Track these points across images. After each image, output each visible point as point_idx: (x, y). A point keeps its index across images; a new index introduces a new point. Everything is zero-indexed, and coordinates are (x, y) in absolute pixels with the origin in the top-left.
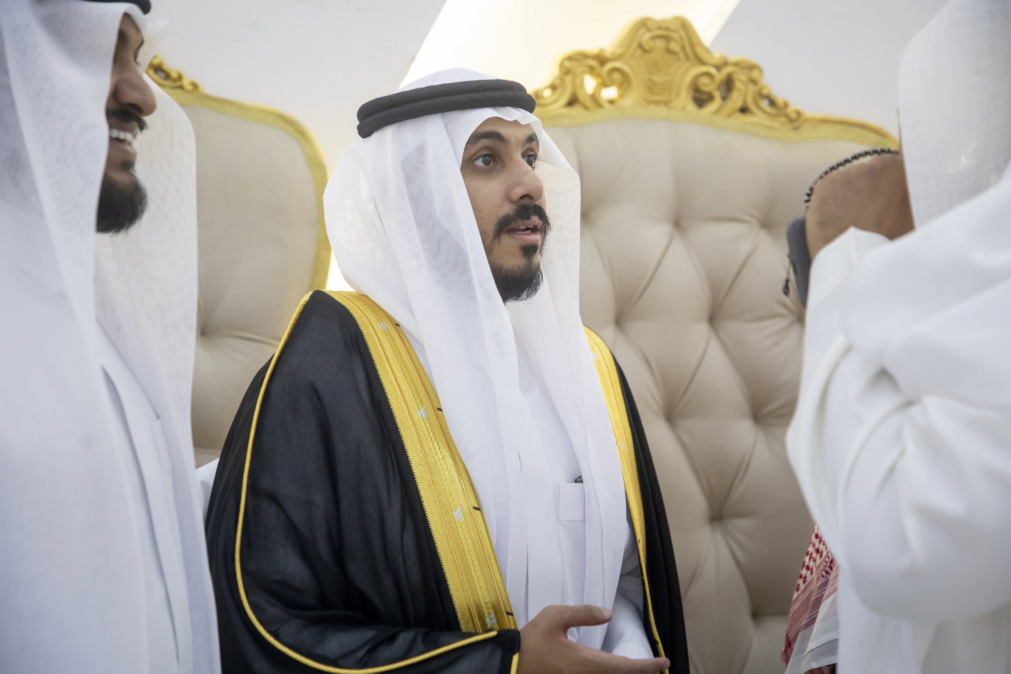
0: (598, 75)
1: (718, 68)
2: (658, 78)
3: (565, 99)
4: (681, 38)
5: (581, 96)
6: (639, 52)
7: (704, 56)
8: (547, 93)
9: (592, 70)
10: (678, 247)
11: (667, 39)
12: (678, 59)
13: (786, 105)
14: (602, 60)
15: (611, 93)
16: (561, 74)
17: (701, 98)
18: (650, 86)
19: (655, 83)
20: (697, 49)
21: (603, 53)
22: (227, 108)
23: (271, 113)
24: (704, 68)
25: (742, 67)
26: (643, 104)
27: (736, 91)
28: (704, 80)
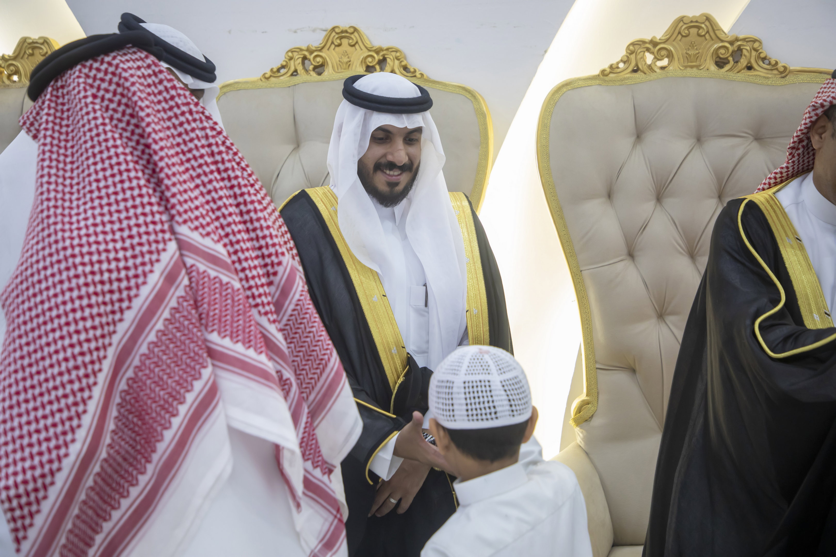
0: (653, 53)
1: (732, 43)
2: (691, 52)
3: (630, 69)
4: (707, 26)
5: (640, 67)
6: (679, 37)
7: (722, 36)
8: (621, 65)
9: (648, 50)
10: (696, 151)
11: (699, 28)
12: (706, 40)
13: (777, 63)
14: (654, 43)
15: (665, 62)
16: (628, 55)
17: (721, 63)
18: (687, 57)
19: (690, 56)
20: (717, 32)
21: (654, 40)
22: (437, 86)
23: (459, 87)
24: (721, 44)
25: (747, 42)
26: (681, 68)
27: (743, 57)
28: (722, 51)
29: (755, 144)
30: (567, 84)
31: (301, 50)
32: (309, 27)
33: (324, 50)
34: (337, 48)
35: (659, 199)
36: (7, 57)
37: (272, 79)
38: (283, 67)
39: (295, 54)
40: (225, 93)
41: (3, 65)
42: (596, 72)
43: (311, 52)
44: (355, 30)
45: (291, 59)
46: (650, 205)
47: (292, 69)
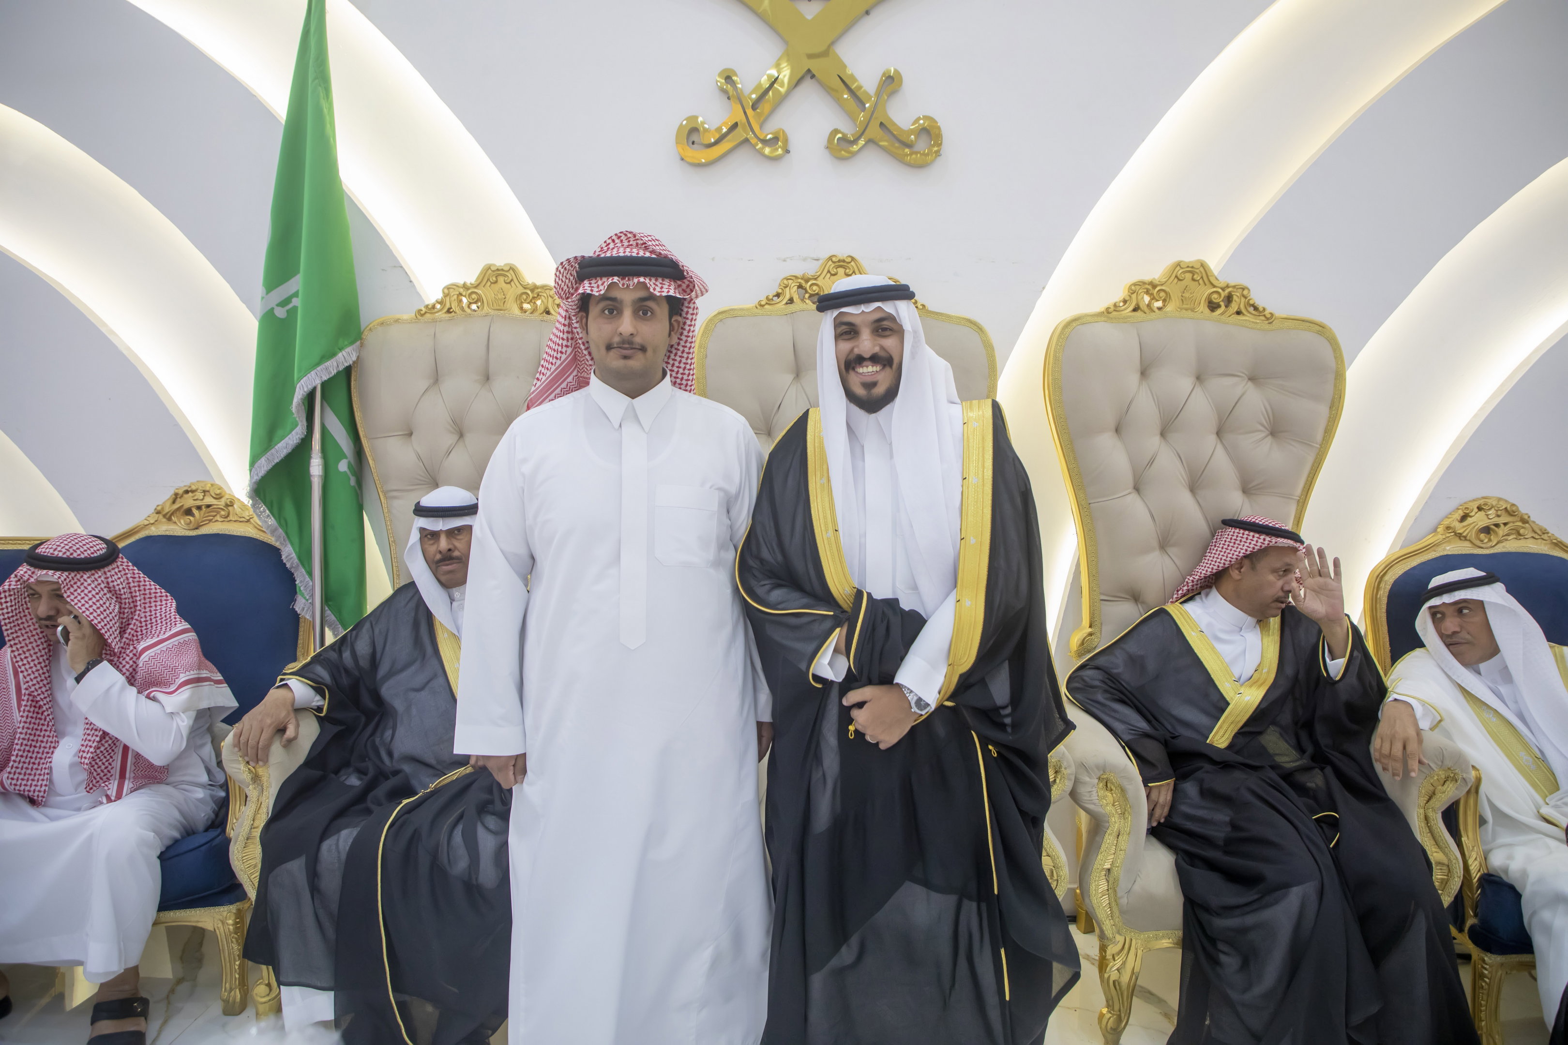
0: (1151, 295)
1: (1223, 289)
2: (1186, 295)
3: (1131, 308)
4: (1201, 272)
5: (1141, 306)
6: (1176, 280)
7: (1215, 282)
8: (1121, 304)
9: (1147, 292)
10: (1198, 391)
11: (1193, 273)
12: (1200, 284)
13: (1264, 309)
14: (1153, 285)
15: (1159, 304)
16: (1130, 294)
17: (1213, 306)
18: (1182, 300)
19: (1186, 298)
20: (1210, 278)
21: (1154, 281)
22: (940, 317)
23: (964, 319)
24: (1215, 289)
25: (1238, 289)
26: (1179, 310)
27: (1234, 302)
28: (1215, 296)
29: (1250, 383)
30: (1075, 320)
31: (796, 277)
32: (800, 256)
33: (818, 279)
34: (832, 277)
35: (1163, 434)
36: (469, 285)
37: (767, 306)
38: (778, 295)
39: (790, 282)
40: (721, 321)
41: (464, 294)
42: (1100, 307)
43: (807, 281)
44: (853, 259)
45: (785, 287)
46: (1156, 440)
47: (788, 297)
